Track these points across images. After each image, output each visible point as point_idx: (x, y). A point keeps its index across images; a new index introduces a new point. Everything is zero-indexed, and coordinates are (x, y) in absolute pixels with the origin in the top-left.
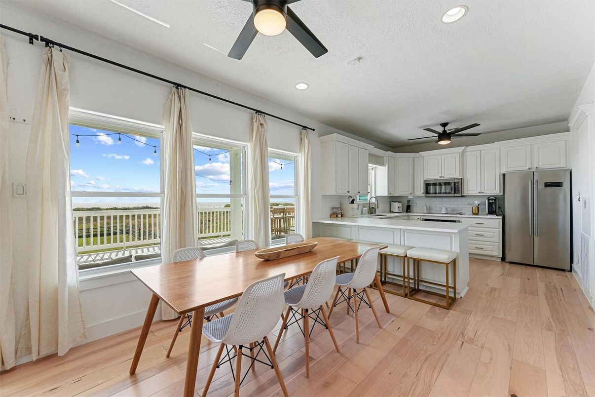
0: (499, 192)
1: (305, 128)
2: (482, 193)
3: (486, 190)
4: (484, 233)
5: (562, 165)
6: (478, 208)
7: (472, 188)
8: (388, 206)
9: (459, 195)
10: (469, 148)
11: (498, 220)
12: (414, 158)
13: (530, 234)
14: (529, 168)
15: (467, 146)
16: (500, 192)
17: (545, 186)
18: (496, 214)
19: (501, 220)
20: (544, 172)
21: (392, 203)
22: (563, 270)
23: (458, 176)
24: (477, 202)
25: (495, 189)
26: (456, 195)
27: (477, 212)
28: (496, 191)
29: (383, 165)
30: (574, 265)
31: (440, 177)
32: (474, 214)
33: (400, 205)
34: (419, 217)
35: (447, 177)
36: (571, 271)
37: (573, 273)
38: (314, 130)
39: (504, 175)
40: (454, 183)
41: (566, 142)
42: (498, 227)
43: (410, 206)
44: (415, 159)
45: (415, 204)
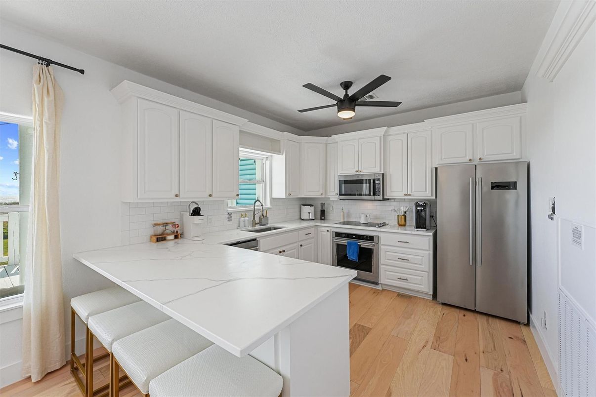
0: (430, 195)
1: (49, 62)
2: (409, 195)
3: (414, 191)
4: (409, 256)
5: (515, 155)
6: (405, 216)
7: (396, 188)
8: (297, 210)
9: (381, 198)
10: (393, 130)
11: (427, 238)
12: (326, 144)
13: (471, 263)
14: (470, 160)
15: (390, 126)
16: (432, 196)
17: (493, 188)
18: (425, 228)
19: (432, 238)
20: (491, 166)
21: (302, 206)
22: (517, 323)
23: (379, 171)
24: (403, 209)
25: (426, 191)
26: (376, 198)
27: (403, 223)
28: (426, 194)
29: (279, 152)
30: (533, 317)
31: (357, 172)
32: (400, 225)
33: (311, 209)
34: (329, 229)
35: (365, 171)
36: (528, 324)
37: (531, 327)
38: (82, 72)
39: (436, 169)
40: (374, 180)
41: (521, 118)
42: (427, 249)
43: (324, 210)
44: (328, 145)
45: (331, 209)
